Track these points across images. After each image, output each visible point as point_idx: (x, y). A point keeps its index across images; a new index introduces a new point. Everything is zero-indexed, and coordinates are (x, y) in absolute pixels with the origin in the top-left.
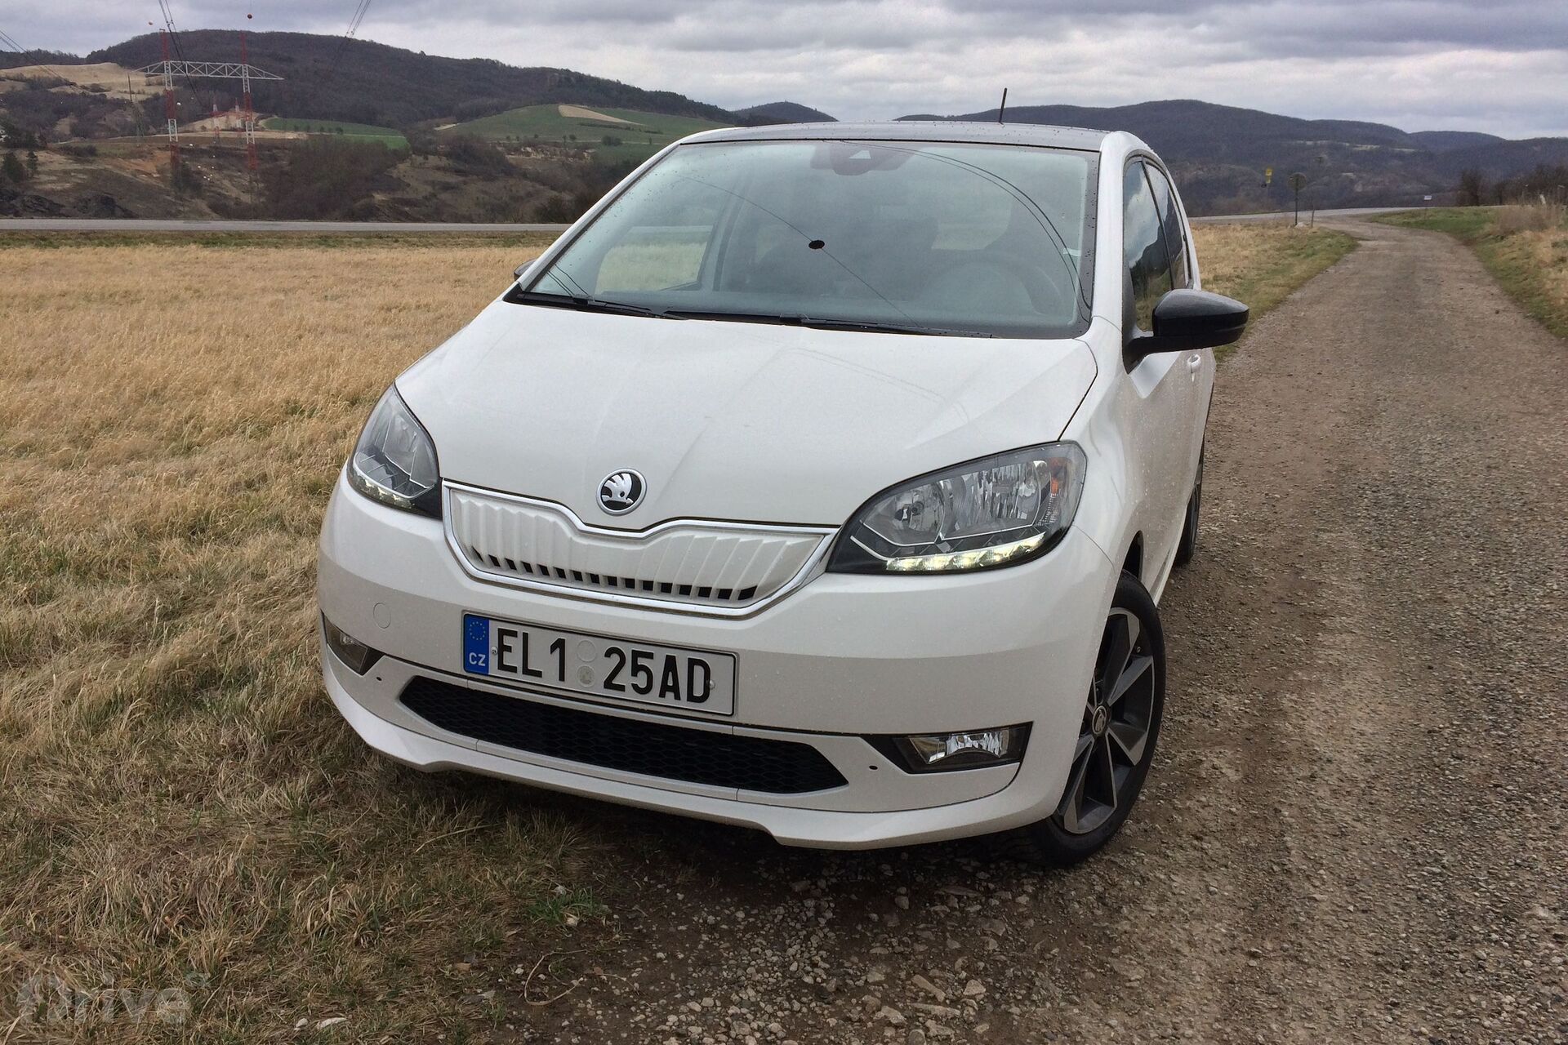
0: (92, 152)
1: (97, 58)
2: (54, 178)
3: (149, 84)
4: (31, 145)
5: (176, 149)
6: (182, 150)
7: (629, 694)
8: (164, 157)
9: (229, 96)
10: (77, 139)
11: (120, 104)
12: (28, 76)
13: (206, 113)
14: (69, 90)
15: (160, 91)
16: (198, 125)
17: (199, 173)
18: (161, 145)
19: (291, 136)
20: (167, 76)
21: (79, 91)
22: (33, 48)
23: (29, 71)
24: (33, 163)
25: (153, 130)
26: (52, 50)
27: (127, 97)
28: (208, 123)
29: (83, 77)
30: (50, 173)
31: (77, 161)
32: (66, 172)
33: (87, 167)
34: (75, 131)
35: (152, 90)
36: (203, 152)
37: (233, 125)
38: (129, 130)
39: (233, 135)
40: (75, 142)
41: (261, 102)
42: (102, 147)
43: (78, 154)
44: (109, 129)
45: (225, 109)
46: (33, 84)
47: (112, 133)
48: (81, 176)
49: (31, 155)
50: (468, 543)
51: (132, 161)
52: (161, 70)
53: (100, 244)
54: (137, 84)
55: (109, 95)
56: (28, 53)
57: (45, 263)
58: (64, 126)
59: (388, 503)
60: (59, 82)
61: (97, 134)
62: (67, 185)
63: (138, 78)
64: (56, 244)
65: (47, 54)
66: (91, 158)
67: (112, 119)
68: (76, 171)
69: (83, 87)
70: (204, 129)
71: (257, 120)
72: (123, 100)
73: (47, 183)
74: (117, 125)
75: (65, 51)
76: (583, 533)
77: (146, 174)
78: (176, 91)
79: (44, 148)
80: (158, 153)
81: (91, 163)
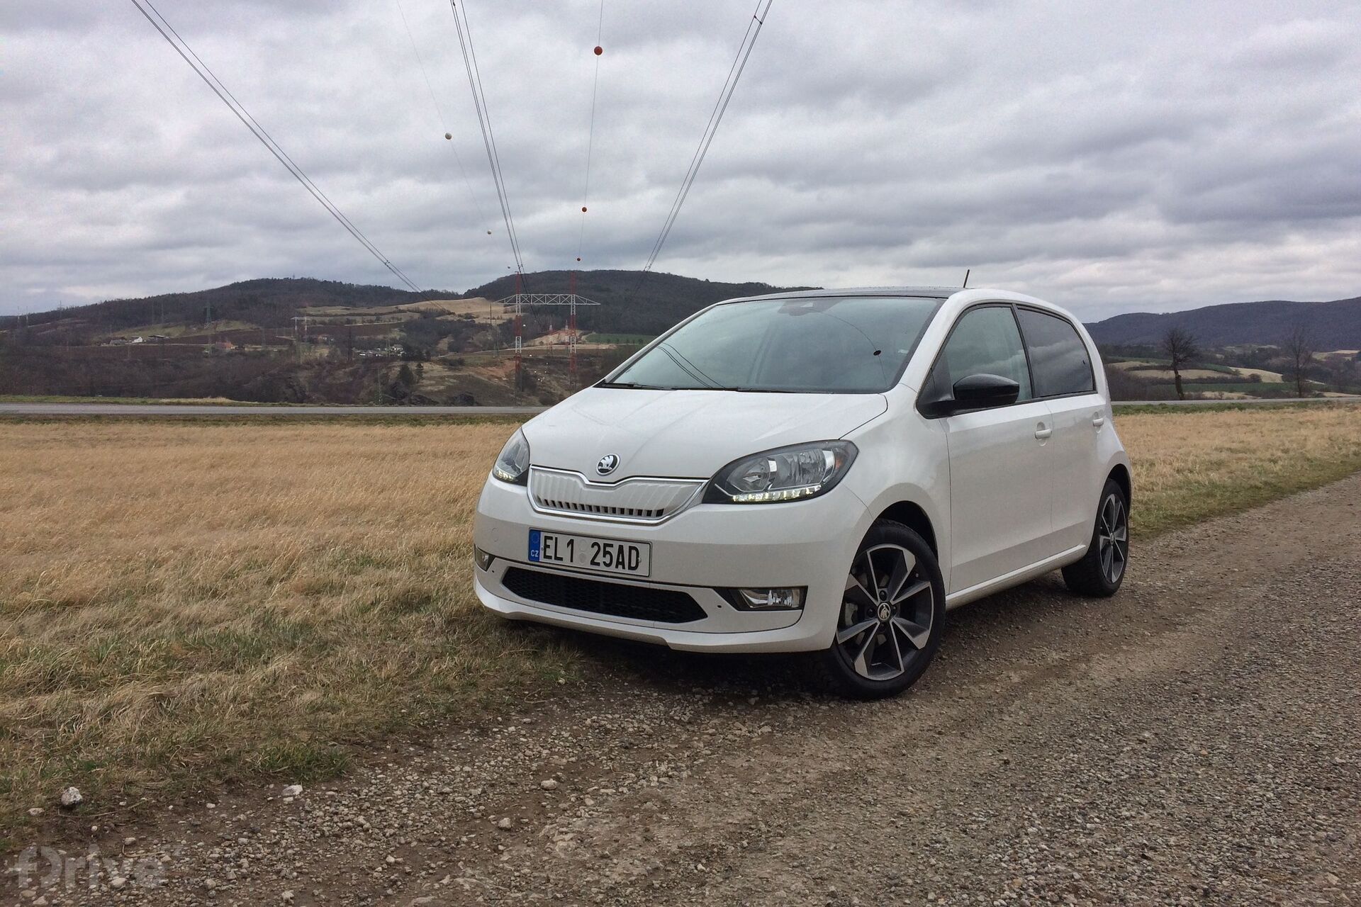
0: (461, 362)
1: (471, 294)
2: (434, 382)
3: (505, 312)
4: (420, 358)
5: (520, 359)
6: (525, 360)
7: (602, 567)
8: (511, 365)
9: (561, 318)
10: (451, 353)
11: (484, 327)
12: (422, 308)
13: (544, 332)
14: (450, 318)
15: (513, 316)
16: (538, 341)
17: (536, 376)
18: (509, 356)
19: (604, 347)
20: (518, 305)
21: (456, 319)
22: (428, 289)
23: (423, 305)
24: (420, 371)
25: (505, 345)
26: (440, 290)
27: (489, 321)
28: (545, 339)
29: (460, 309)
30: (431, 379)
31: (450, 369)
32: (442, 378)
33: (457, 374)
34: (451, 348)
35: (507, 316)
36: (540, 360)
37: (563, 339)
38: (489, 346)
39: (563, 347)
40: (450, 356)
41: (583, 323)
42: (468, 358)
43: (452, 365)
44: (476, 346)
45: (558, 328)
46: (426, 314)
47: (476, 348)
48: (452, 380)
49: (419, 366)
50: (536, 494)
51: (489, 368)
52: (514, 301)
53: (454, 423)
54: (497, 312)
55: (477, 321)
56: (424, 292)
57: (414, 435)
58: (444, 344)
59: (507, 481)
60: (443, 312)
61: (466, 349)
62: (442, 387)
63: (498, 308)
64: (423, 423)
65: (437, 292)
66: (460, 367)
67: (477, 338)
68: (448, 377)
69: (460, 316)
70: (542, 343)
71: (580, 336)
72: (486, 324)
73: (428, 386)
74: (480, 342)
75: (450, 290)
76: (588, 486)
77: (497, 378)
78: (524, 316)
79: (428, 360)
80: (507, 362)
81: (460, 370)
